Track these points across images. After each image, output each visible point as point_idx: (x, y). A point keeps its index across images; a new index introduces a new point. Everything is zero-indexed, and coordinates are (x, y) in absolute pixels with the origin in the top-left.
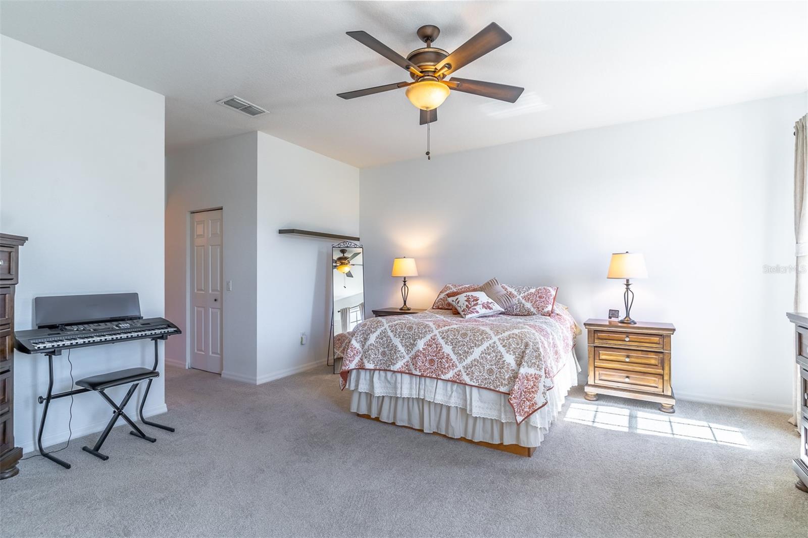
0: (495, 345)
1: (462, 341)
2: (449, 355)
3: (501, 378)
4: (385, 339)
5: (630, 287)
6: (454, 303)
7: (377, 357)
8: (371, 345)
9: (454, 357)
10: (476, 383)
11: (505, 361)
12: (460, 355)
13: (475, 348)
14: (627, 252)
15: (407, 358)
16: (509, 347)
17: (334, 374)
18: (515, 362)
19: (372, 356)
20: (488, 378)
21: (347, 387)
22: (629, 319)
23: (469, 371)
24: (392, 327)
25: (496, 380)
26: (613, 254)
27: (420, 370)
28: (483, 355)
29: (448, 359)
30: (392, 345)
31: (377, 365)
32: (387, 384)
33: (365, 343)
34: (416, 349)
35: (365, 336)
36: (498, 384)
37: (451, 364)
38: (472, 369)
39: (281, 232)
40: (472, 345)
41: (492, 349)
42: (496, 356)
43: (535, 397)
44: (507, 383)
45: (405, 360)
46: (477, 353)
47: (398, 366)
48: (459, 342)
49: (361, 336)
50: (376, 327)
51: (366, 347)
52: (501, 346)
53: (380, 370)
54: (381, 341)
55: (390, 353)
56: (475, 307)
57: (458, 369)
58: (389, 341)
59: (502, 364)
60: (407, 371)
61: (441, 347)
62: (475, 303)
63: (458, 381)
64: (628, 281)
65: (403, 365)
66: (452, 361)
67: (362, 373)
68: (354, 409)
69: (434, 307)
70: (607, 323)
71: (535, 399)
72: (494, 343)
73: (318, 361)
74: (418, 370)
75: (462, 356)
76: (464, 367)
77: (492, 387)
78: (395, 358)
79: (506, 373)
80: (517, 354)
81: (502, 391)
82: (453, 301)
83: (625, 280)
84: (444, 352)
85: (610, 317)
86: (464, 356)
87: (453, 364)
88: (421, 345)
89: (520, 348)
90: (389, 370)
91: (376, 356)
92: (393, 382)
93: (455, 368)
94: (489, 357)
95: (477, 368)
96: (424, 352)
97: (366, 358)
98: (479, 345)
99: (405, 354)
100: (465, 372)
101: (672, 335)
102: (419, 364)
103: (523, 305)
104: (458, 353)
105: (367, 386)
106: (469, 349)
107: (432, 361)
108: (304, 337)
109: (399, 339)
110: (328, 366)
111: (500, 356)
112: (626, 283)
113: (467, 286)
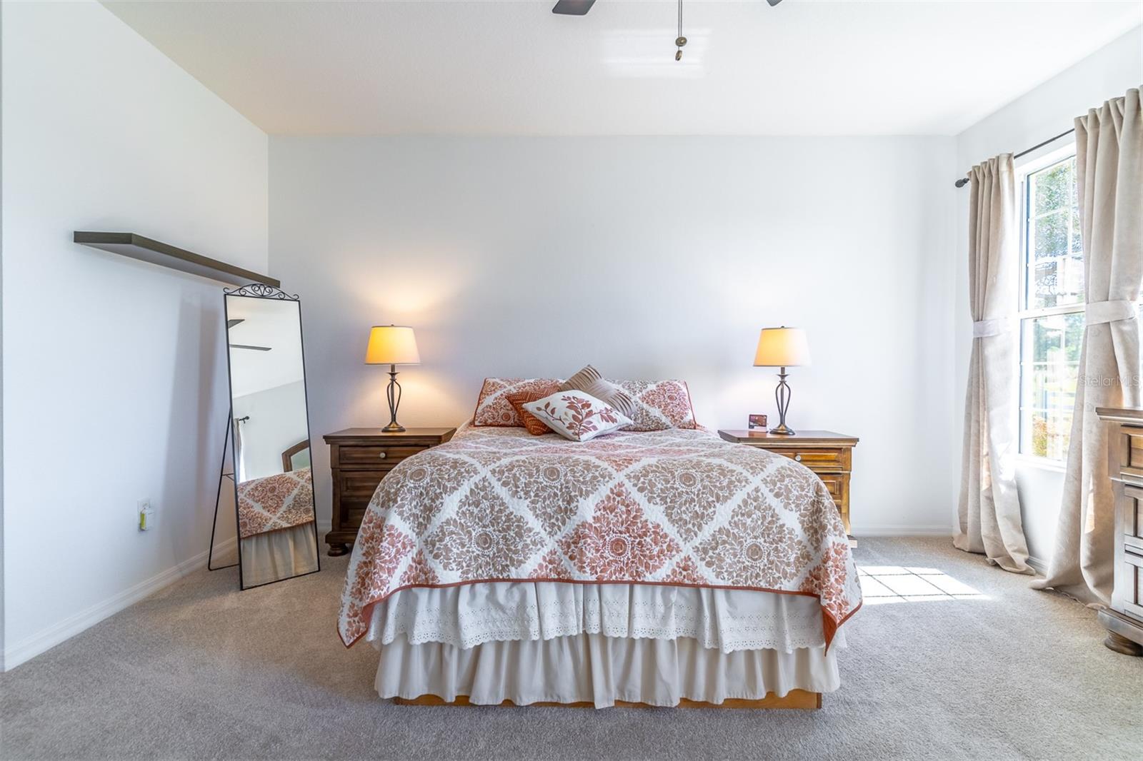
0: (759, 494)
1: (687, 493)
2: (658, 526)
3: (782, 562)
4: (485, 504)
5: (786, 379)
6: (543, 413)
7: (468, 551)
8: (448, 522)
9: (670, 530)
10: (729, 579)
11: (784, 525)
12: (686, 523)
13: (718, 505)
14: (783, 327)
15: (551, 544)
16: (788, 495)
17: (242, 589)
18: (800, 525)
19: (455, 550)
20: (752, 566)
21: (371, 636)
22: (784, 428)
23: (711, 557)
24: (501, 472)
25: (769, 568)
26: (763, 329)
27: (593, 568)
28: (736, 519)
29: (658, 535)
30: (507, 516)
31: (467, 572)
32: (493, 612)
33: (429, 519)
34: (576, 520)
35: (427, 502)
36: (777, 575)
37: (665, 546)
38: (717, 552)
39: (81, 238)
40: (711, 499)
41: (755, 504)
42: (764, 517)
43: (841, 591)
44: (794, 571)
45: (546, 550)
46: (723, 515)
47: (531, 565)
48: (680, 495)
49: (414, 503)
50: (455, 478)
51: (433, 528)
52: (771, 495)
53: (473, 583)
54: (476, 511)
55: (504, 537)
56: (590, 419)
57: (683, 555)
58: (497, 509)
59: (778, 533)
60: (554, 576)
61: (638, 510)
62: (587, 410)
63: (686, 581)
64: (783, 370)
65: (542, 562)
66: (668, 540)
67: (423, 594)
68: (390, 686)
69: (477, 423)
70: (747, 436)
71: (843, 594)
72: (757, 490)
73: (182, 564)
74: (588, 569)
75: (690, 526)
76: (697, 549)
77: (763, 584)
78: (519, 547)
79: (790, 550)
80: (802, 508)
81: (788, 589)
82: (539, 409)
83: (780, 368)
84: (646, 521)
85: (751, 427)
86: (694, 525)
87: (669, 545)
88: (587, 509)
89: (807, 496)
90: (503, 580)
91: (465, 550)
92: (513, 605)
93: (674, 553)
94: (749, 521)
95: (728, 547)
96: (597, 525)
97: (436, 556)
98: (726, 499)
99: (544, 534)
100: (703, 559)
101: (853, 448)
102: (589, 555)
103: (647, 412)
104: (681, 519)
105: (433, 625)
106: (705, 508)
107: (618, 545)
108: (147, 512)
109: (527, 502)
110: (210, 570)
111: (772, 516)
112: (780, 374)
113: (532, 381)
